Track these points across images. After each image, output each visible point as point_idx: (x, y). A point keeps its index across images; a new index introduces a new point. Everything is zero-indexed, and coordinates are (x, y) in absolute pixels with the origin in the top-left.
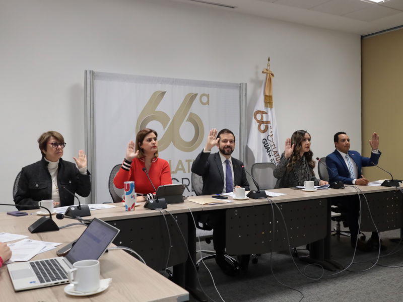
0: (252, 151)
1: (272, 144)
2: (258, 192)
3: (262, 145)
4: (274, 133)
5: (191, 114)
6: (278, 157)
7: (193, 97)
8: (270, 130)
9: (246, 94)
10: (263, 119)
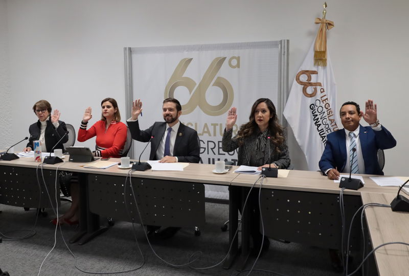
2: (138, 164)
3: (310, 111)
6: (335, 126)
7: (221, 61)
8: (318, 94)
10: (310, 81)
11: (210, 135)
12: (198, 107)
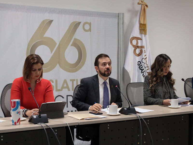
0: (128, 72)
1: (146, 66)
2: (129, 109)
3: (137, 67)
4: (147, 56)
5: (75, 39)
7: (77, 25)
8: (144, 54)
9: (123, 22)
10: (138, 44)
11: (69, 90)
12: (58, 65)
